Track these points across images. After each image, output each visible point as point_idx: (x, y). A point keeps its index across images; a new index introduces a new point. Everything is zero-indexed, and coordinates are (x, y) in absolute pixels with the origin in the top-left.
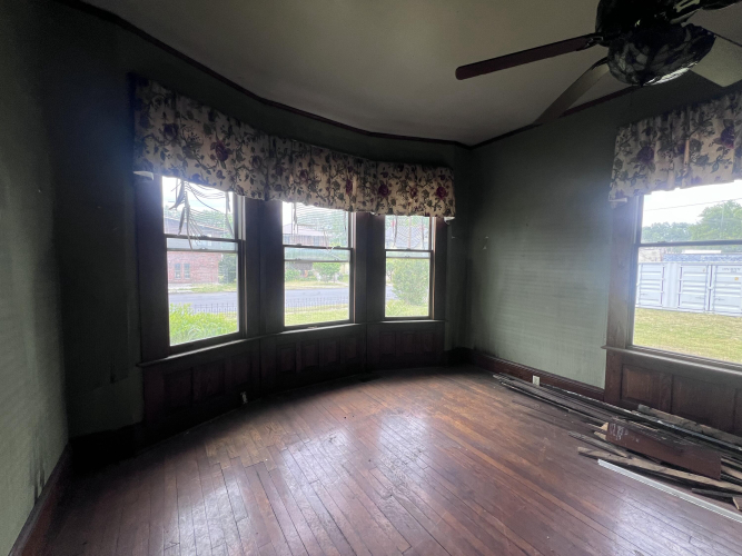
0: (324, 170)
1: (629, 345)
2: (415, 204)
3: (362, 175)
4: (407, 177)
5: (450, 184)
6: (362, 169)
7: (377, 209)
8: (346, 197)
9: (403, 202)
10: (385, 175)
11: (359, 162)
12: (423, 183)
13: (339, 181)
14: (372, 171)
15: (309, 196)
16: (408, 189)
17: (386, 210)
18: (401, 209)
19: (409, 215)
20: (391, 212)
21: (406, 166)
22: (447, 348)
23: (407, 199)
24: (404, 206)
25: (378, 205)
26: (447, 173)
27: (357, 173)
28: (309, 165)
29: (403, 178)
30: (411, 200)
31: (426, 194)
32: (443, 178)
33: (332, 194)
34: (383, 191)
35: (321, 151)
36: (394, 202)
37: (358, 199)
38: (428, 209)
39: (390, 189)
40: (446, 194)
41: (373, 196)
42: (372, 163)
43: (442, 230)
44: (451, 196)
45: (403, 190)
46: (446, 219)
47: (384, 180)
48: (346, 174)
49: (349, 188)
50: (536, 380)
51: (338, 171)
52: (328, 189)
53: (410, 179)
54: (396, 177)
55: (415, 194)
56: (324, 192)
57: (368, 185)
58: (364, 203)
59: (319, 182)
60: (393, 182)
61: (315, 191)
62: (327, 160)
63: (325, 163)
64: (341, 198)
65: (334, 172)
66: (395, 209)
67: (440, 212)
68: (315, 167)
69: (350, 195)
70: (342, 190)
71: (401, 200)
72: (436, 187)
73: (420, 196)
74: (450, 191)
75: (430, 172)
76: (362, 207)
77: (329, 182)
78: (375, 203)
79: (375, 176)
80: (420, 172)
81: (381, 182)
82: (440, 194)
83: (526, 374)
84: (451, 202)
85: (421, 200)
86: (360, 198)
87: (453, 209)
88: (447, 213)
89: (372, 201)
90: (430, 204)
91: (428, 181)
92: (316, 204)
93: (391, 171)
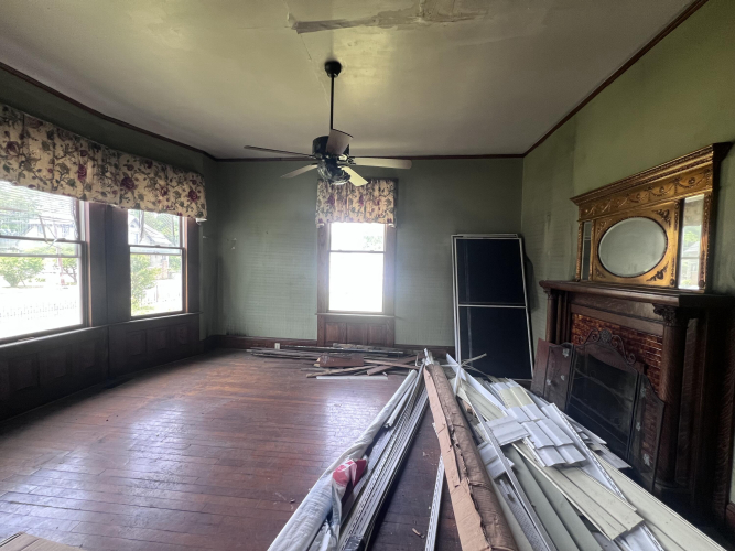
0: (45, 147)
1: (328, 311)
2: (166, 203)
3: (100, 163)
4: (156, 175)
5: (201, 189)
6: (99, 156)
7: (121, 202)
8: (78, 183)
9: (153, 199)
10: (130, 168)
11: (96, 147)
12: (174, 183)
13: (68, 164)
14: (113, 160)
15: (20, 175)
16: (157, 186)
17: (132, 203)
18: (151, 206)
19: (159, 212)
20: (137, 207)
21: (155, 163)
22: (202, 337)
23: (157, 196)
24: (154, 203)
25: (121, 197)
26: (199, 180)
27: (93, 159)
28: (22, 137)
29: (152, 175)
30: (161, 198)
31: (178, 195)
32: (194, 182)
33: (57, 176)
34: (128, 184)
35: (41, 124)
36: (141, 197)
37: (94, 188)
38: (180, 210)
39: (136, 183)
40: (198, 198)
41: (116, 188)
42: (112, 151)
43: (193, 229)
44: (202, 200)
45: (152, 186)
46: (197, 220)
47: (129, 173)
48: (77, 158)
49: (82, 173)
50: (277, 346)
51: (66, 153)
52: (51, 171)
53: (160, 178)
54: (143, 173)
55: (166, 193)
56: (45, 173)
57: (108, 174)
58: (103, 194)
59: (36, 160)
60: (140, 177)
61: (30, 170)
62: (50, 136)
63: (46, 139)
64: (72, 184)
65: (59, 152)
66: (142, 205)
67: (193, 213)
68: (30, 141)
69: (83, 182)
70: (73, 175)
71: (149, 196)
72: (188, 190)
73: (171, 195)
74: (202, 195)
75: (182, 175)
76: (100, 197)
77: (52, 162)
78: (118, 196)
79: (116, 166)
80: (171, 174)
81: (124, 173)
82: (192, 196)
83: (269, 343)
84: (203, 206)
85: (172, 199)
86: (98, 187)
87: (205, 212)
88: (200, 215)
89: (115, 192)
90: (182, 205)
91: (179, 183)
92: (31, 187)
93: (137, 165)
